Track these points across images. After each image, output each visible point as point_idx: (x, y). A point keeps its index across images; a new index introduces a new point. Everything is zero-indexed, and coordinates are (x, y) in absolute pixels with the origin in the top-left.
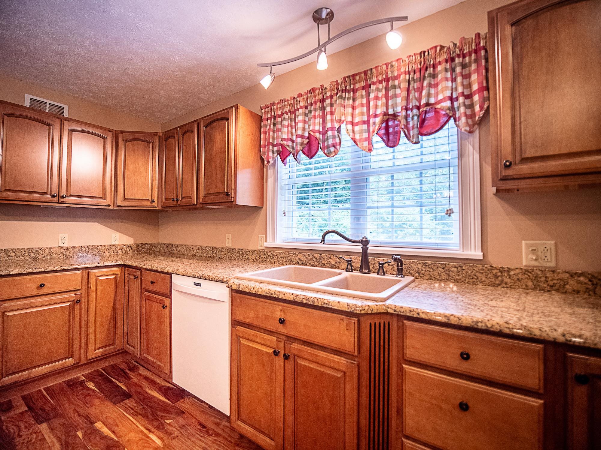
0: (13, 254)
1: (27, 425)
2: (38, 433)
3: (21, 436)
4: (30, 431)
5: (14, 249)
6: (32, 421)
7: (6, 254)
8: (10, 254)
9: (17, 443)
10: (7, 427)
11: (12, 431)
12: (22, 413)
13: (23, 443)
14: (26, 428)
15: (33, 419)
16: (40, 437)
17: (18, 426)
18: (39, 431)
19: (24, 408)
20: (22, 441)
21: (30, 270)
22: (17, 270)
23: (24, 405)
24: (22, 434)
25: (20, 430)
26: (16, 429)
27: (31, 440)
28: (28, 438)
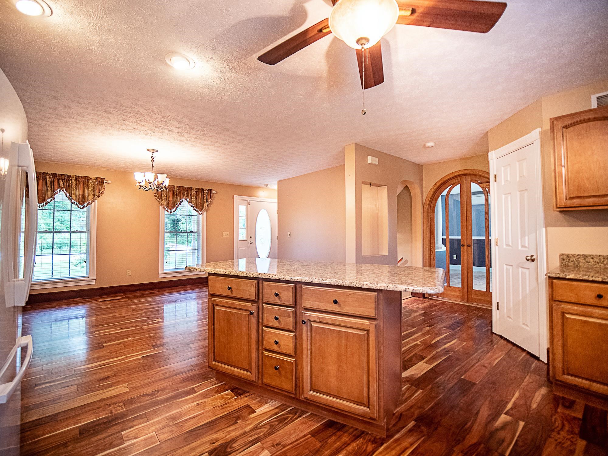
0: (591, 260)
1: (571, 430)
2: (573, 443)
3: (559, 434)
4: (569, 437)
5: (592, 255)
6: (577, 430)
7: (585, 259)
8: (588, 260)
9: (552, 436)
10: (556, 419)
11: (557, 424)
12: (575, 418)
13: (556, 440)
14: (568, 431)
15: (579, 429)
16: (571, 448)
17: (563, 425)
18: (575, 443)
19: (580, 415)
20: (556, 438)
21: (586, 278)
22: (573, 275)
23: (582, 413)
24: (561, 432)
25: (562, 429)
26: (560, 426)
27: (563, 444)
28: (563, 440)
